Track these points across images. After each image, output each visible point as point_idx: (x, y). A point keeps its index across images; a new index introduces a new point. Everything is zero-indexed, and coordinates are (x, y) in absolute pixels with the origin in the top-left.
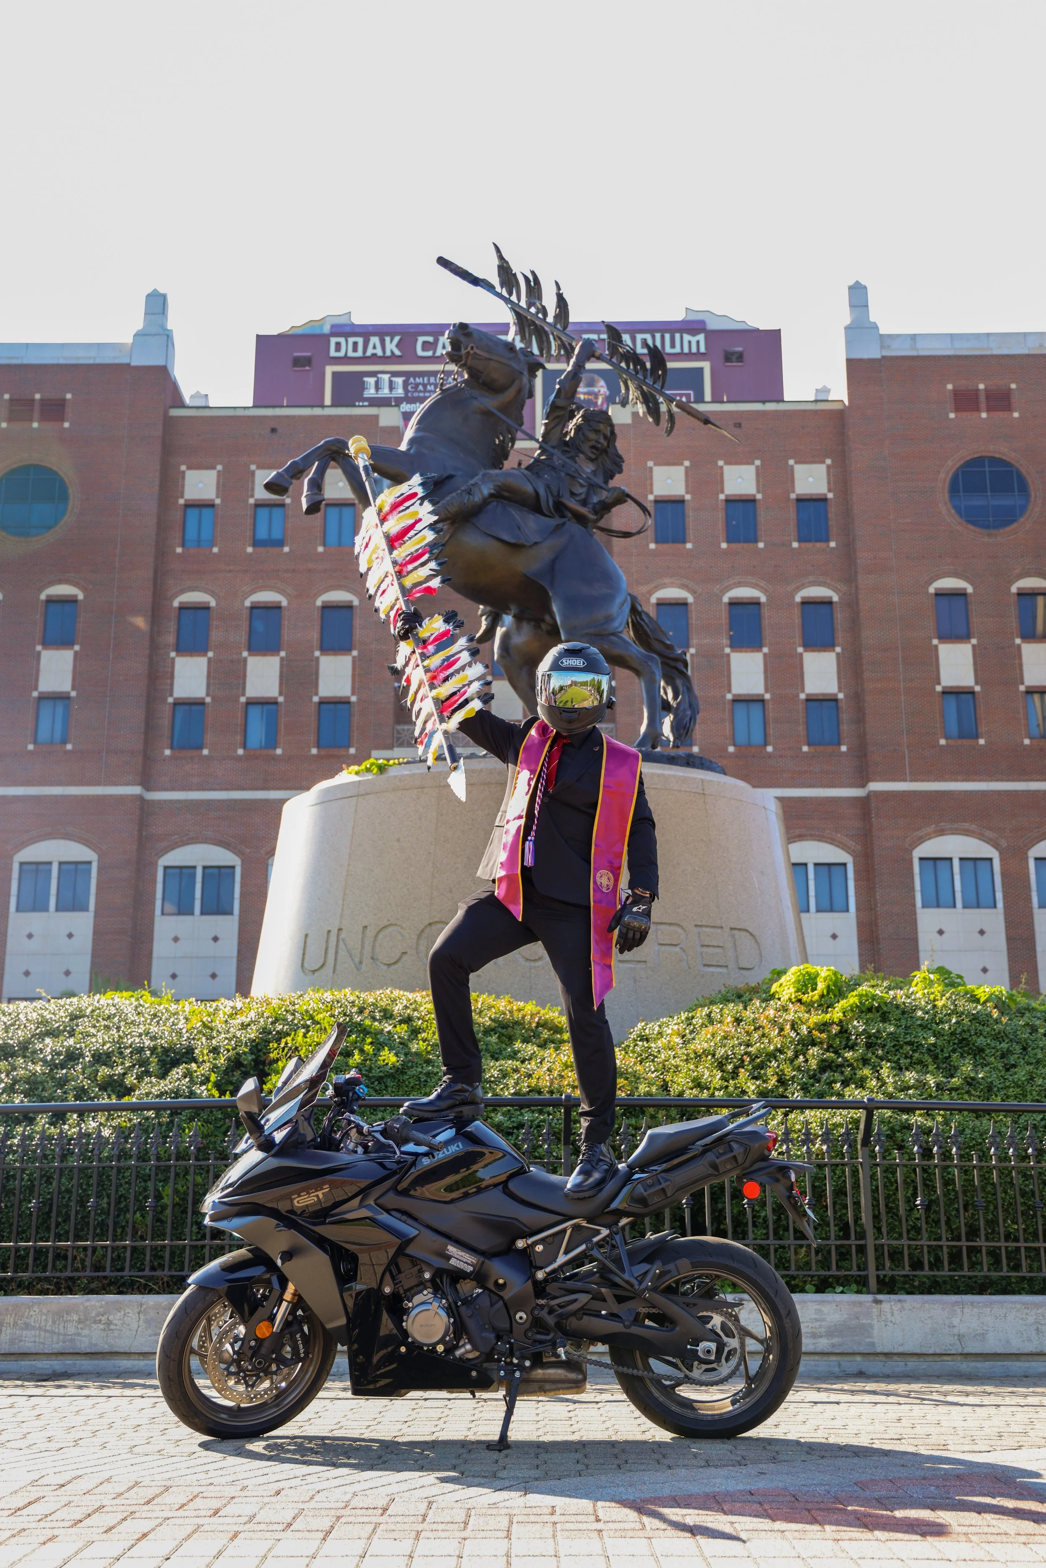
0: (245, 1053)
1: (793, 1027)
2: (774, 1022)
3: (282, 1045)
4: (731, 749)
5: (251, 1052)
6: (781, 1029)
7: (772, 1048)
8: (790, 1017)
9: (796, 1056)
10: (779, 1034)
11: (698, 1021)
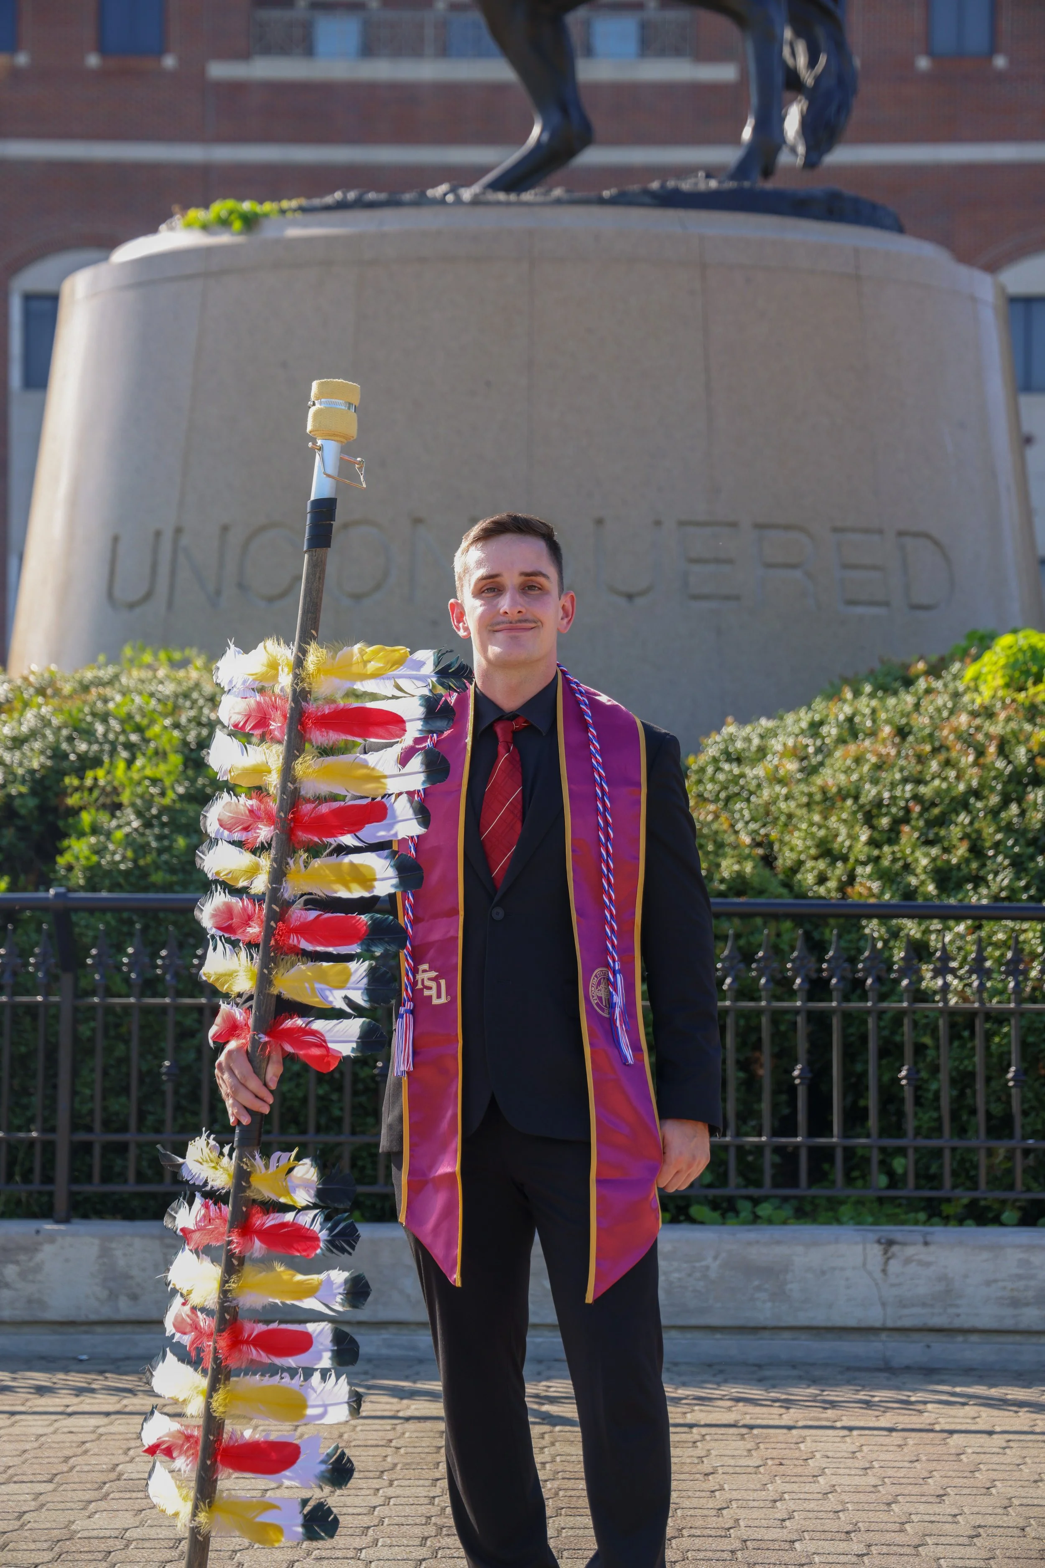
0: (21, 795)
1: (1003, 750)
2: (966, 739)
3: (89, 782)
4: (923, 63)
5: (33, 792)
6: (980, 753)
7: (962, 787)
8: (996, 729)
9: (1005, 803)
10: (976, 763)
11: (831, 731)
